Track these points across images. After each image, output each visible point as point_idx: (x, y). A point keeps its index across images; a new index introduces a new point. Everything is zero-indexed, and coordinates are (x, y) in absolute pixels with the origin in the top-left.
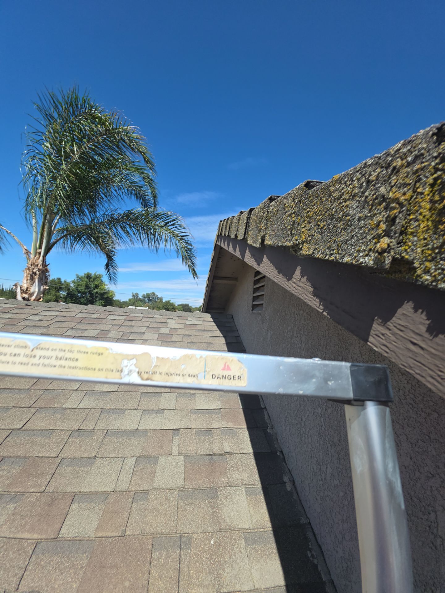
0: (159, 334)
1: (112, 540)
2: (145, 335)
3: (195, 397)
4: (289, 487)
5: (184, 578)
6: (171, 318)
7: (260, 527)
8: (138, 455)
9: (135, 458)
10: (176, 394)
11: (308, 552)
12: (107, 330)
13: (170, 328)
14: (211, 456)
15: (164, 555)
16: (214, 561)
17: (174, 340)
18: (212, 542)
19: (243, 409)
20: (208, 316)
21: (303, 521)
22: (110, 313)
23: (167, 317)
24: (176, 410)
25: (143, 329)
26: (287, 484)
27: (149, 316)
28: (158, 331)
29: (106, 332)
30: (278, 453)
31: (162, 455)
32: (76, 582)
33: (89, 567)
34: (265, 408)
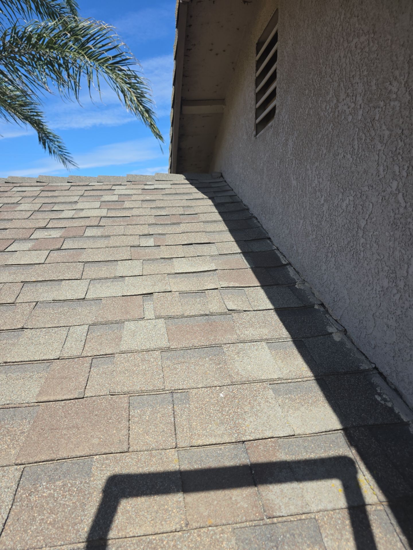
0: (102, 202)
1: (65, 403)
2: (78, 204)
3: (173, 262)
4: (337, 337)
5: (183, 431)
6: (119, 183)
7: (295, 377)
8: (91, 323)
9: (86, 327)
10: (142, 261)
11: (376, 396)
12: (13, 203)
13: (119, 195)
14: (207, 317)
15: (148, 412)
16: (228, 412)
17: (127, 207)
18: (221, 395)
19: (252, 268)
20: (181, 178)
21: (365, 366)
22: (15, 185)
23: (112, 183)
24: (144, 277)
25: (76, 199)
26: (333, 335)
27: (81, 184)
28: (100, 199)
29: (12, 206)
30: (316, 307)
31: (129, 320)
32: (15, 448)
33: (34, 430)
34: (289, 264)
